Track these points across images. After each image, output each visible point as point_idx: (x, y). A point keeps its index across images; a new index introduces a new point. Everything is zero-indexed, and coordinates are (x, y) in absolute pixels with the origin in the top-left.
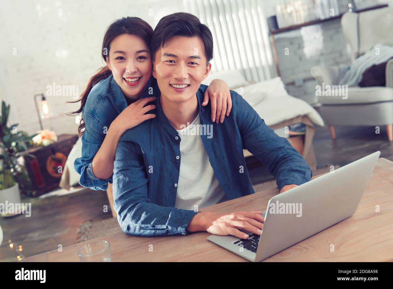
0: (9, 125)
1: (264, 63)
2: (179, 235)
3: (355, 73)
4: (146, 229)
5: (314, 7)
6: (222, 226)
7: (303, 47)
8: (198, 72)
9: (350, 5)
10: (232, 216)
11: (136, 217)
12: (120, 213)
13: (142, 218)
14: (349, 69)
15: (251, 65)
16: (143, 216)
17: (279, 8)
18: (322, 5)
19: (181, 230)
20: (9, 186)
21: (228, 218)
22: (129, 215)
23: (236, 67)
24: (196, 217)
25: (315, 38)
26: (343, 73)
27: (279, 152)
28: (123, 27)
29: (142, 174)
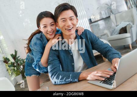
0: (17, 57)
2: (76, 82)
4: (62, 82)
5: (101, 15)
6: (92, 76)
8: (75, 22)
10: (96, 72)
11: (58, 78)
12: (51, 77)
13: (60, 78)
14: (115, 30)
16: (60, 77)
19: (76, 80)
20: (19, 75)
21: (95, 73)
22: (54, 77)
24: (81, 74)
25: (103, 23)
26: (113, 31)
27: (107, 49)
28: (43, 16)
29: (58, 62)
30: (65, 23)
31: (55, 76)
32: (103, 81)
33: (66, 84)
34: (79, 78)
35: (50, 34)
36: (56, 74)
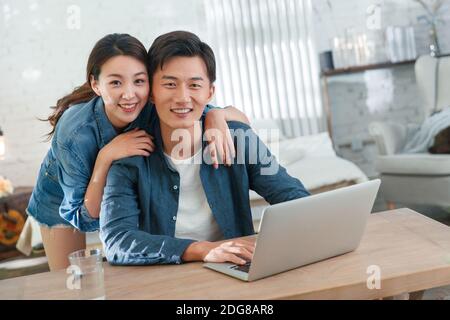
1: (311, 114)
2: (173, 263)
3: (427, 136)
4: (136, 257)
5: (384, 45)
6: (220, 253)
7: (366, 98)
8: (201, 95)
9: (432, 47)
10: (230, 243)
11: (125, 246)
12: (106, 241)
13: (132, 247)
14: (419, 129)
15: (293, 115)
16: (133, 244)
17: (336, 42)
18: (395, 44)
19: (175, 258)
22: (116, 243)
23: (271, 116)
24: (192, 245)
25: (383, 86)
26: (411, 134)
28: (116, 48)
29: (134, 203)
30: (174, 91)
31: (117, 240)
32: (240, 265)
33: (147, 265)
34: (184, 252)
35: (127, 107)
36: (123, 234)
